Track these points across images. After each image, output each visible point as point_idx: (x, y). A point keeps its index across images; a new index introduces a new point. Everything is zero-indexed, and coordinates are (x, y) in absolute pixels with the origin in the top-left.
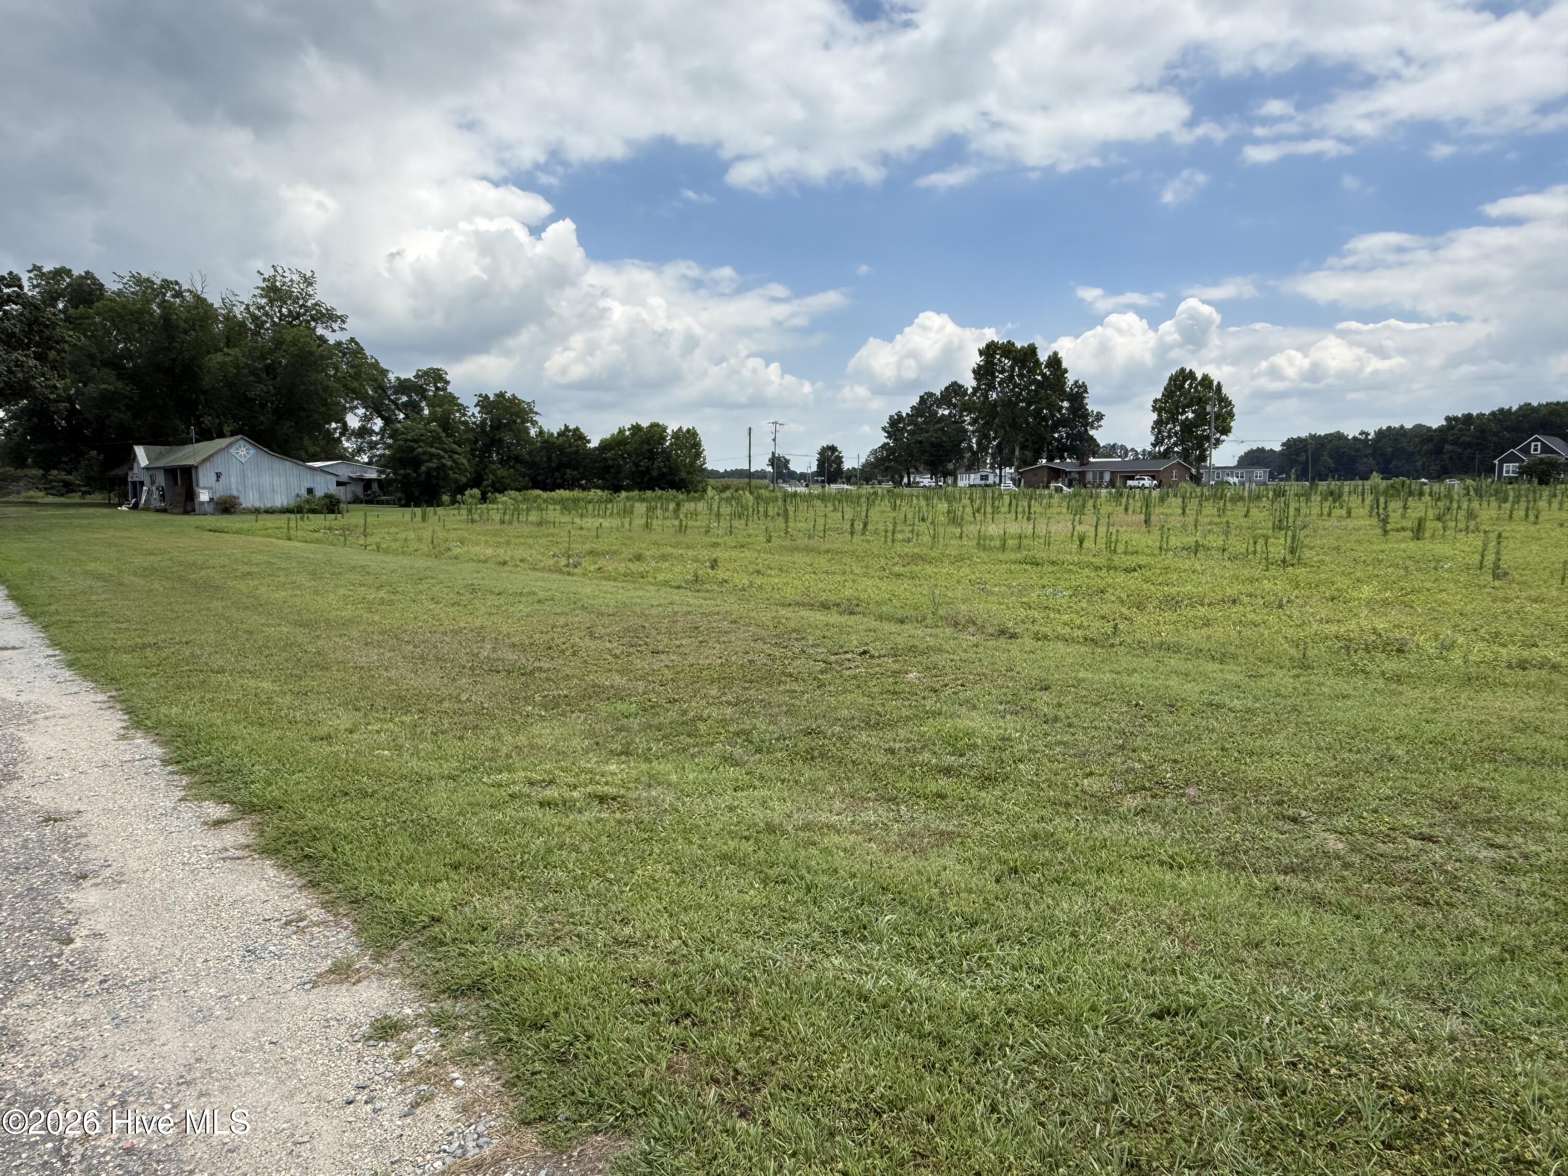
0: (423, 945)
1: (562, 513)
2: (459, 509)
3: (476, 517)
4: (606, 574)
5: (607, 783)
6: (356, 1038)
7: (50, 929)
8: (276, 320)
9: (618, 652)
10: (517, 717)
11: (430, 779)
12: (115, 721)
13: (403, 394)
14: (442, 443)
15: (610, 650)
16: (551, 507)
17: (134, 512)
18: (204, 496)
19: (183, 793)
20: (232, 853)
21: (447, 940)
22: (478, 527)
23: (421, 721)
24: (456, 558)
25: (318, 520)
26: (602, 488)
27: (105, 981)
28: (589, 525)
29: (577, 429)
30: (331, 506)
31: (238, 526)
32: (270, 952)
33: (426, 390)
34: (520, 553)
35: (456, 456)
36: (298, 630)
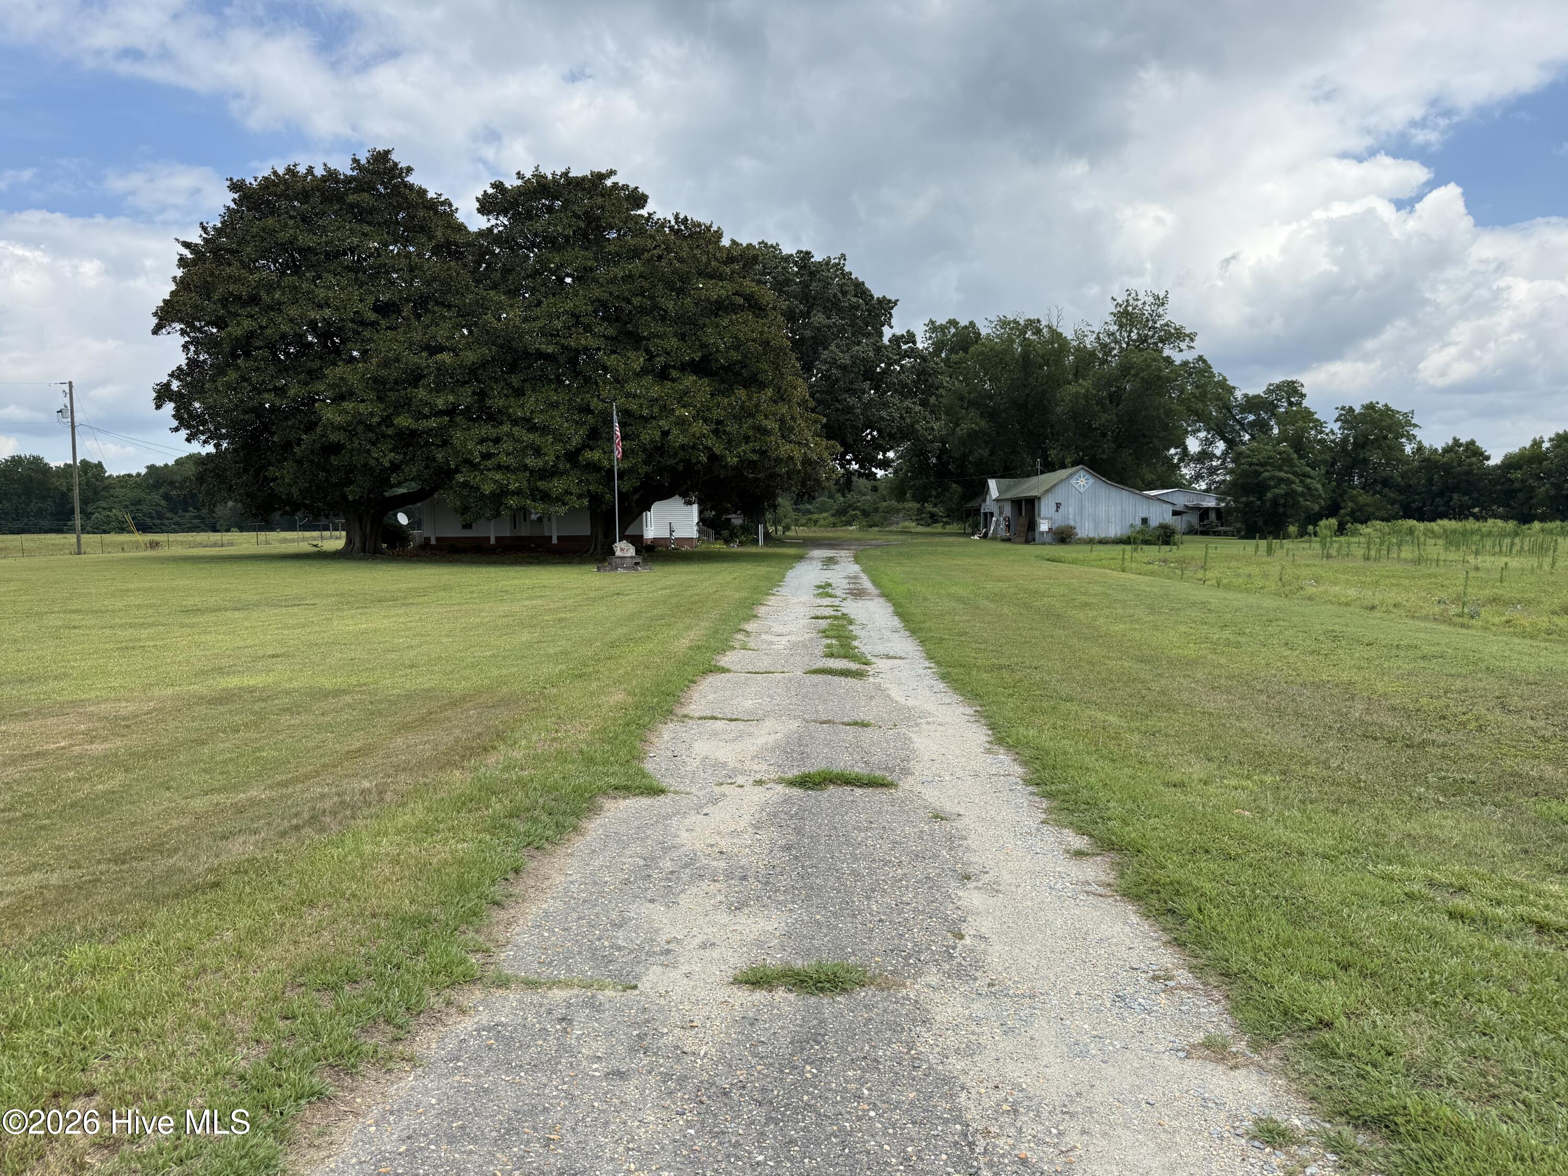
0: (1311, 1049)
1: (1446, 549)
2: (1310, 542)
3: (1333, 552)
4: (1519, 630)
5: (1547, 907)
6: (1239, 1131)
7: (946, 921)
8: (1124, 345)
9: (1548, 734)
10: (1406, 798)
11: (1302, 854)
12: (979, 735)
13: (1250, 412)
14: (1292, 465)
15: (1534, 731)
16: (1431, 541)
17: (983, 541)
18: (1044, 527)
19: (1044, 816)
20: (1094, 888)
21: (1341, 1052)
22: (1336, 564)
23: (1283, 784)
24: (1310, 598)
25: (1153, 552)
26: (1506, 518)
27: (993, 985)
28: (1488, 565)
29: (1472, 442)
30: (1165, 536)
31: (1074, 555)
32: (1140, 1004)
33: (1277, 406)
34: (1393, 596)
35: (1308, 481)
36: (1139, 665)
